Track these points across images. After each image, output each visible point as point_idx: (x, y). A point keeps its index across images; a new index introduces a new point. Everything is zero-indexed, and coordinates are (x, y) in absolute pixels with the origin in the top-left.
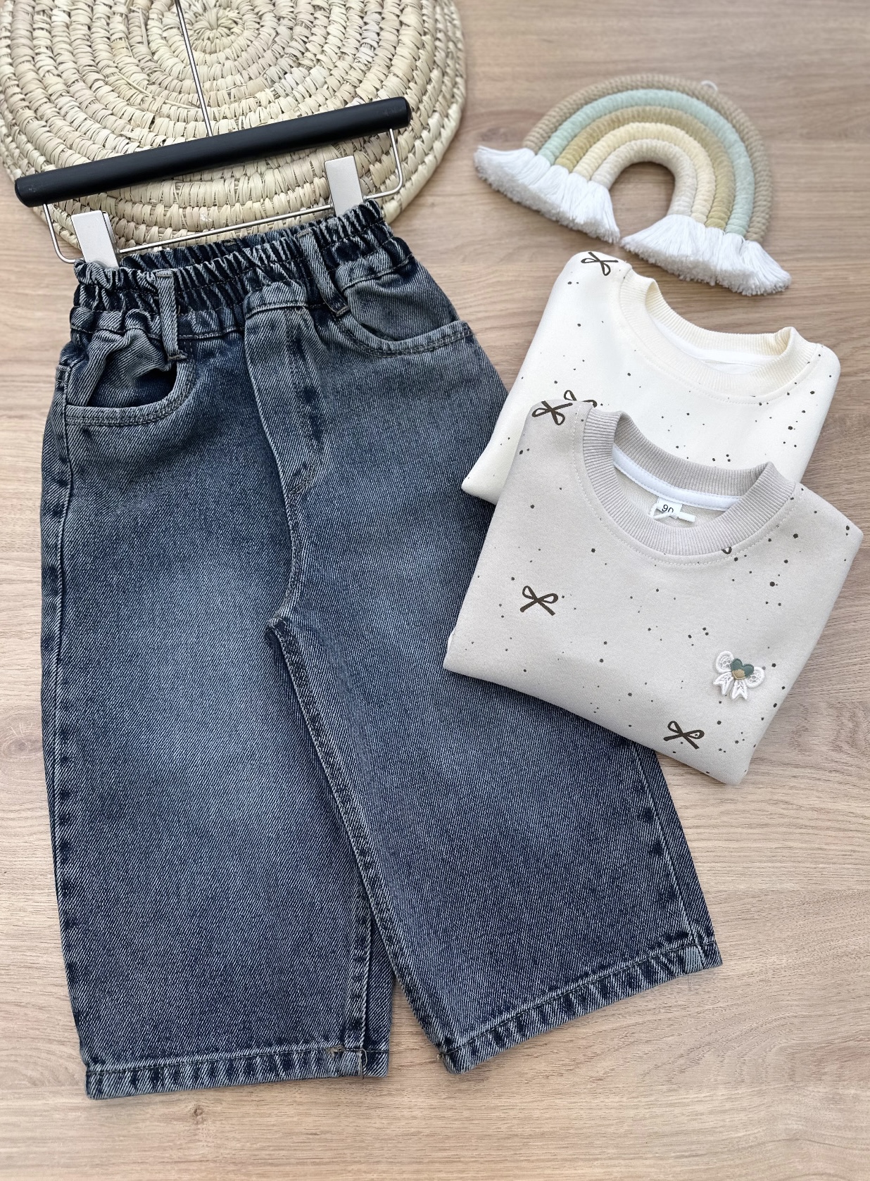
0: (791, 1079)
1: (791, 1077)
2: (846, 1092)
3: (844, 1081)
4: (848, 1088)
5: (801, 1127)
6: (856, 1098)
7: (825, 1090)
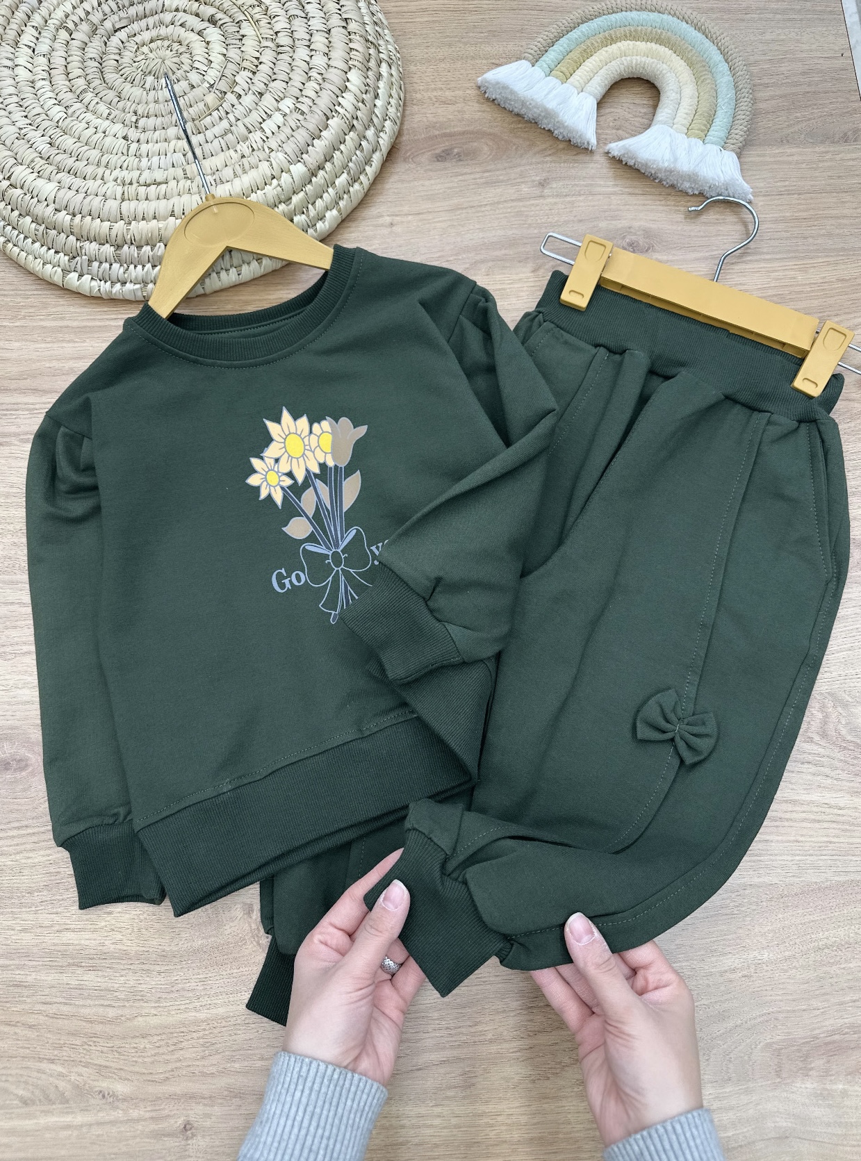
0: (779, 1076)
1: (778, 1073)
2: (834, 1087)
3: (831, 1075)
4: (836, 1083)
5: (790, 1125)
6: (844, 1094)
7: (813, 1086)
